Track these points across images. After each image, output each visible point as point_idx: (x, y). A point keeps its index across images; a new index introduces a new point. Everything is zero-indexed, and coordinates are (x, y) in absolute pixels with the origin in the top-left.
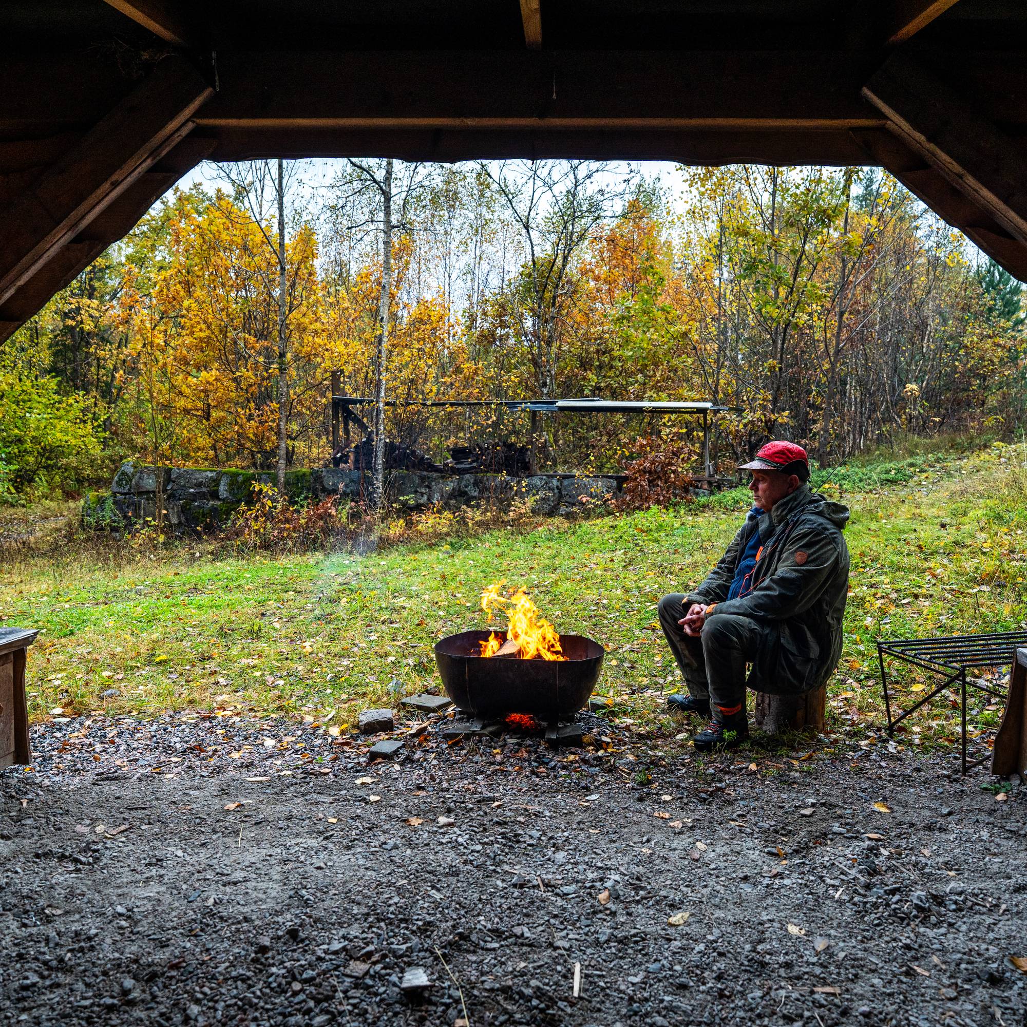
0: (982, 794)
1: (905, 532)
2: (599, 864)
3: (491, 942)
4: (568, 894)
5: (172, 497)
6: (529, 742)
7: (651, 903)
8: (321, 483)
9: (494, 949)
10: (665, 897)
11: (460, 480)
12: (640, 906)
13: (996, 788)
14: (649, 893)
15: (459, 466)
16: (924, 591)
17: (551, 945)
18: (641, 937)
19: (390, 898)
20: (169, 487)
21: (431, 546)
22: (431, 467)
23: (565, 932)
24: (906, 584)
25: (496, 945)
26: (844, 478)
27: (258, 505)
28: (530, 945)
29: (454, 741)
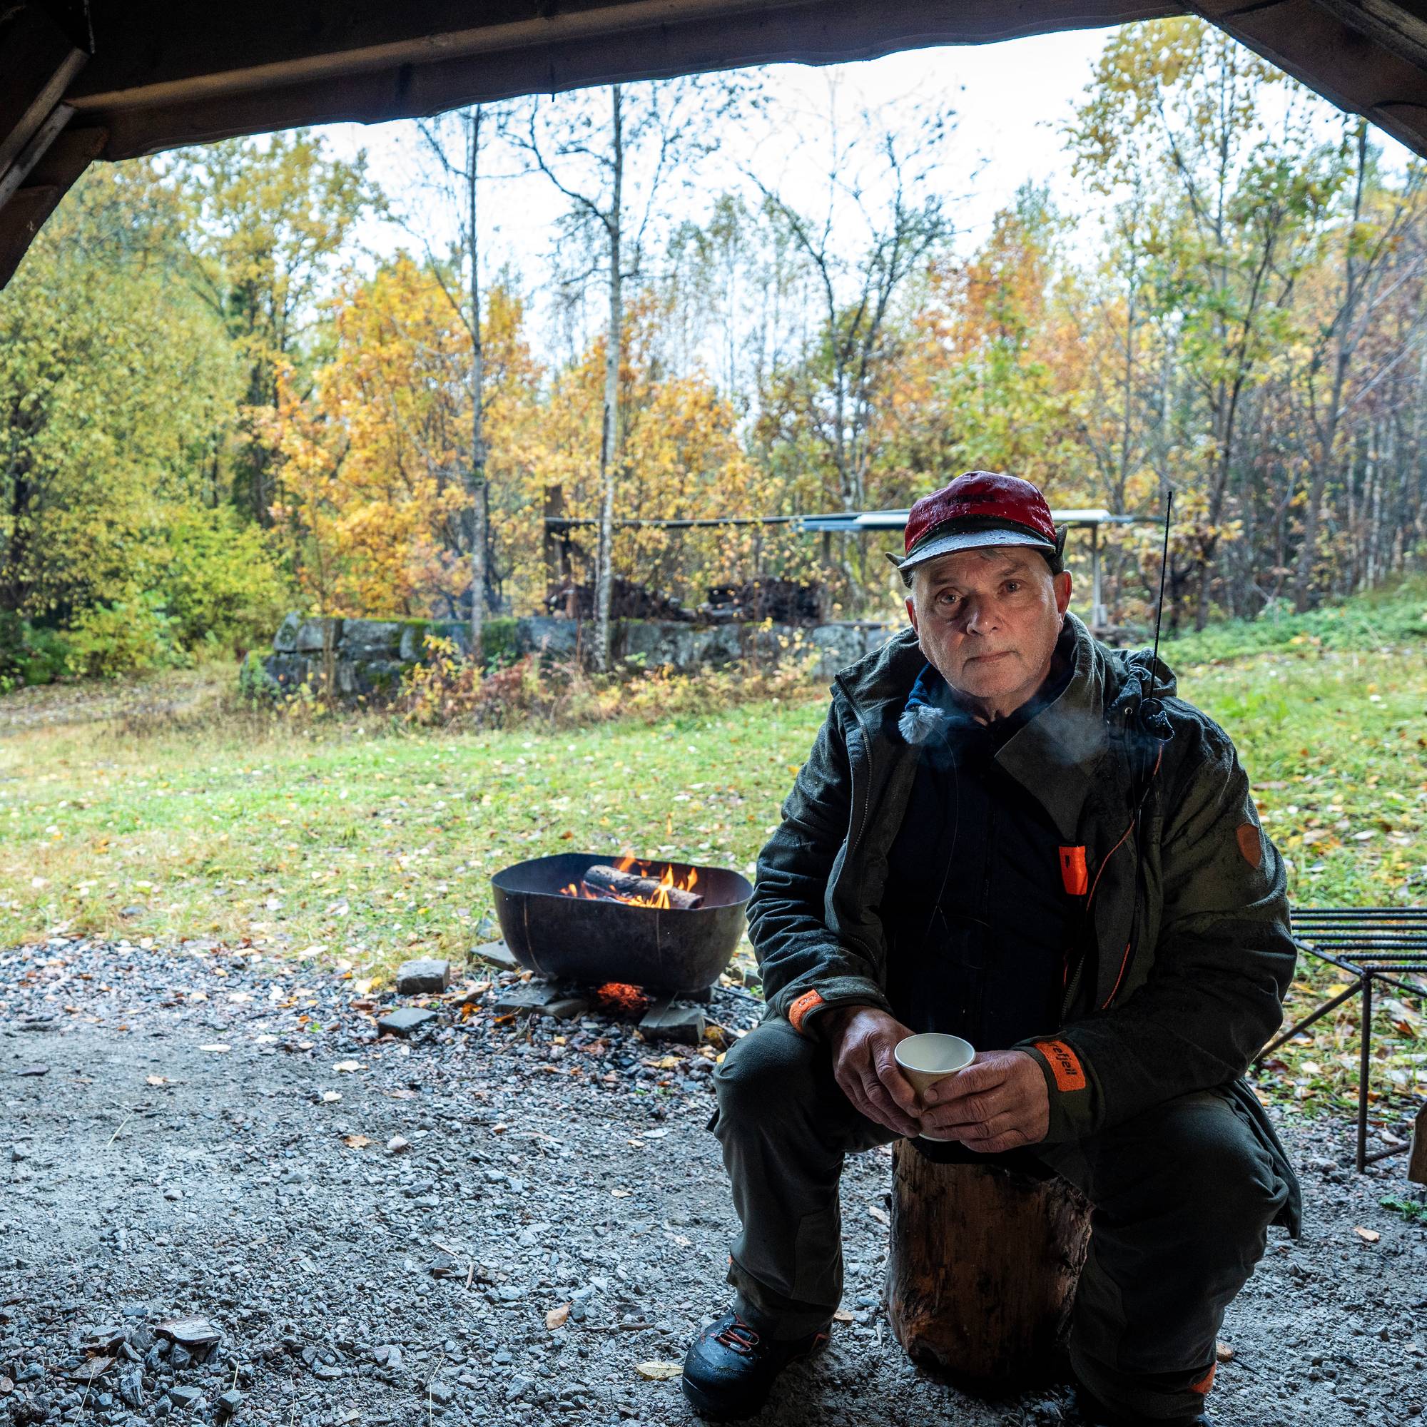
0: (1381, 1214)
1: (1404, 716)
2: (588, 1255)
3: (331, 1365)
4: (506, 1301)
5: (344, 656)
6: (614, 1030)
7: (632, 1340)
8: (530, 639)
9: (330, 1379)
10: (663, 1332)
11: (717, 634)
12: (612, 1341)
13: (1412, 1208)
14: (642, 1320)
15: (715, 613)
16: (1405, 819)
17: (421, 1387)
18: (576, 1402)
19: (231, 1263)
20: (341, 643)
21: (650, 725)
22: (679, 615)
23: (463, 1366)
24: (1375, 805)
25: (336, 1371)
26: (1333, 627)
27: (434, 667)
28: (389, 1382)
29: (507, 1017)
